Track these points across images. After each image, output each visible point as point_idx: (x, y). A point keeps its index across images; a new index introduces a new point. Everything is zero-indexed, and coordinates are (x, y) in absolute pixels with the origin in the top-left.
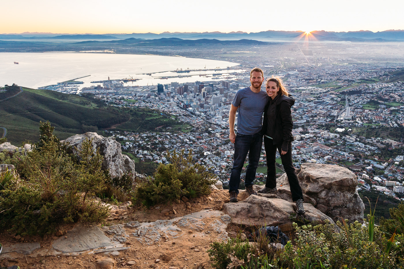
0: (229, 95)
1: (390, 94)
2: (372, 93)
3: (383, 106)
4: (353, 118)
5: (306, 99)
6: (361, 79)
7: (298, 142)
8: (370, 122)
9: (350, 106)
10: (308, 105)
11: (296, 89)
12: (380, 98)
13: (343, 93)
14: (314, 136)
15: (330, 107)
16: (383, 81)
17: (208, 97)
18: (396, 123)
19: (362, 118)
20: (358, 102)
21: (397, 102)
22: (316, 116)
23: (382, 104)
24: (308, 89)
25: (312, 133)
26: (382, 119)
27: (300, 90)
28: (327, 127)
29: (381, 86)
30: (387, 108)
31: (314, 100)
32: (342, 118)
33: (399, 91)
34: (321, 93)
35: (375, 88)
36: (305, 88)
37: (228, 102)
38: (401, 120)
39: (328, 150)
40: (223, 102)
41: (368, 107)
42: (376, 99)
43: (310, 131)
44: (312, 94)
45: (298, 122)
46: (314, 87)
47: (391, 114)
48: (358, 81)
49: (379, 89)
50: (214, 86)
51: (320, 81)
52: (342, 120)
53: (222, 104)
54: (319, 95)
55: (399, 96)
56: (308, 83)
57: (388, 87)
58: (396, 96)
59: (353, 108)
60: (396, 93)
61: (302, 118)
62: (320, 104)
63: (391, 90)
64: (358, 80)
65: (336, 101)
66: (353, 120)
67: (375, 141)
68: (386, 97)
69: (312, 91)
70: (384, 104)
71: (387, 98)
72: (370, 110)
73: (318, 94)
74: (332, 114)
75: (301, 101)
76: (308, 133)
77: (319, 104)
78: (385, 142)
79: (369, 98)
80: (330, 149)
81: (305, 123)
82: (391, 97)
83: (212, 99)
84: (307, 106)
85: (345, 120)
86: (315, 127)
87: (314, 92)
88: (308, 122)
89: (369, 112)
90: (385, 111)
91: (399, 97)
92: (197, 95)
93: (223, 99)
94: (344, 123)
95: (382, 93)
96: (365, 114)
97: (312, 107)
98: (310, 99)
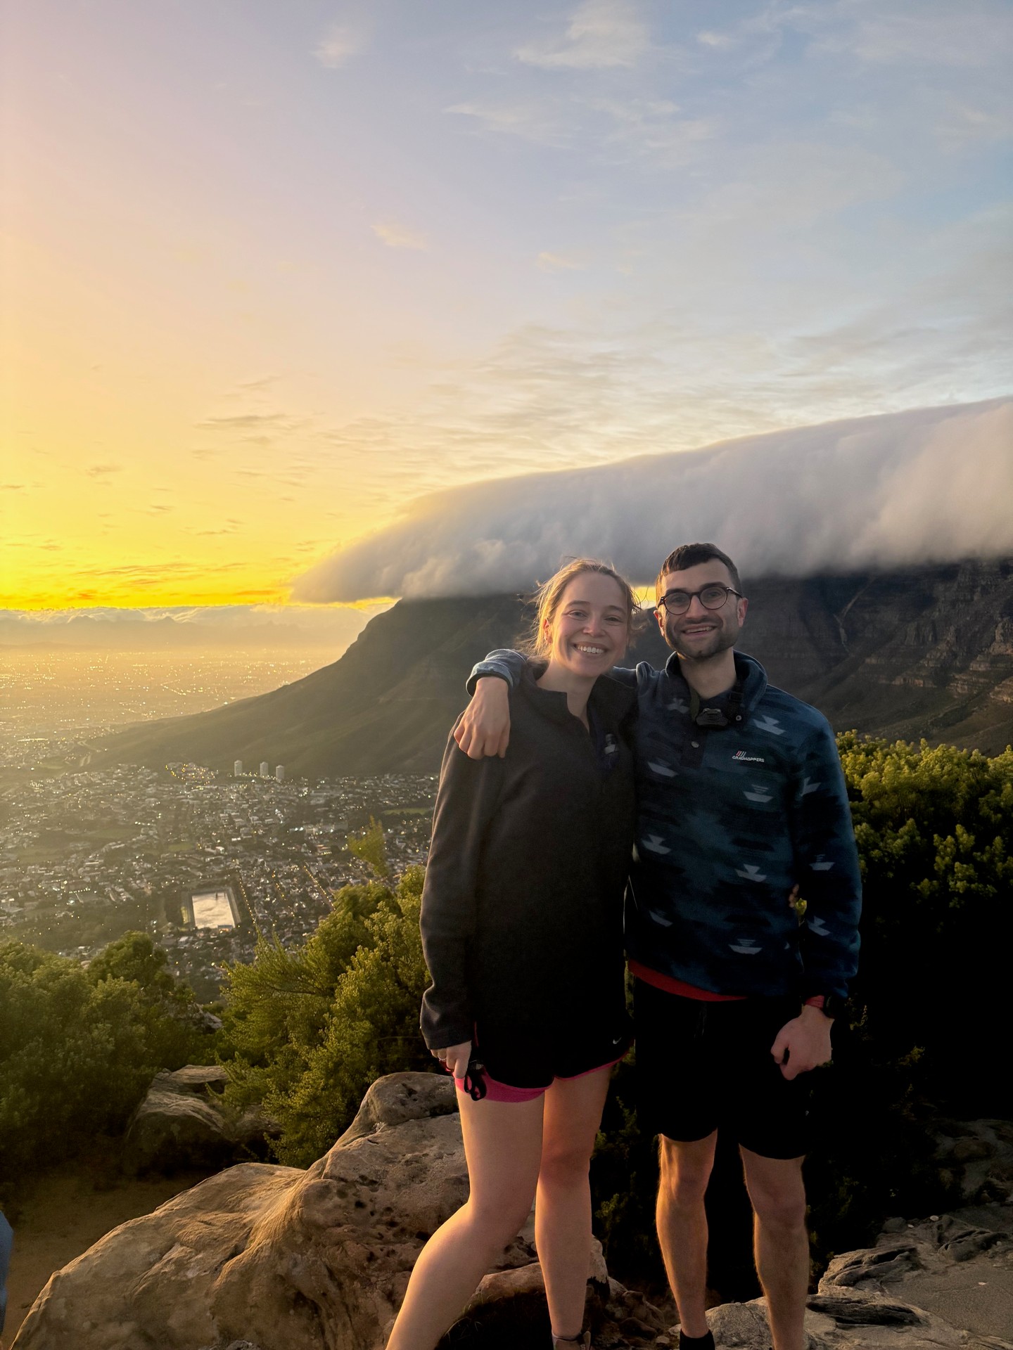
1: (98, 806)
2: (42, 810)
3: (80, 846)
12: (72, 822)
16: (72, 768)
18: (128, 889)
19: (21, 895)
23: (76, 839)
29: (68, 784)
30: (94, 849)
33: (122, 792)
35: (51, 793)
38: (139, 878)
41: (37, 855)
42: (59, 826)
47: (108, 864)
49: (65, 794)
55: (126, 807)
57: (90, 785)
58: (117, 809)
63: (99, 791)
68: (87, 815)
70: (86, 839)
71: (91, 817)
79: (36, 826)
82: (105, 812)
91: (125, 812)
95: (76, 806)
96: (29, 879)
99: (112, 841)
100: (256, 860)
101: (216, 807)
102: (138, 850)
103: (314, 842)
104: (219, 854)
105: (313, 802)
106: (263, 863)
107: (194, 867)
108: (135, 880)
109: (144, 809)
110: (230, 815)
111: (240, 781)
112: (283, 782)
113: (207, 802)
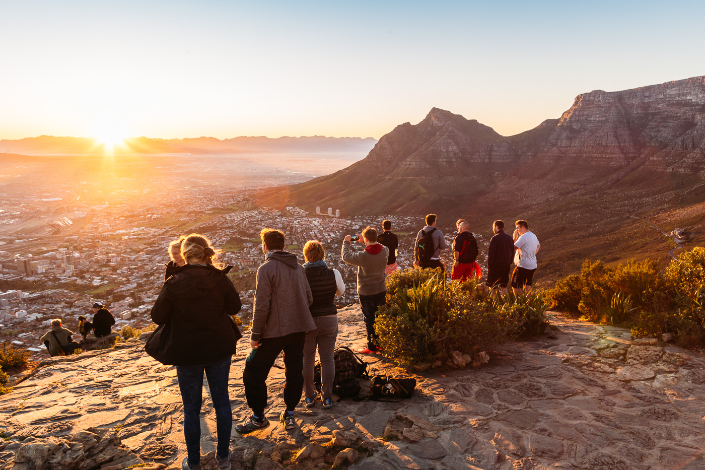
1: (255, 226)
2: (231, 227)
3: (249, 245)
6: (213, 209)
8: (236, 269)
11: (112, 235)
12: (244, 234)
16: (243, 209)
20: (215, 243)
23: (247, 241)
24: (132, 231)
26: (251, 263)
27: (118, 234)
30: (254, 246)
33: (266, 220)
34: (154, 236)
36: (127, 231)
41: (230, 248)
42: (238, 235)
44: (139, 239)
48: (210, 212)
49: (240, 220)
51: (151, 217)
54: (152, 240)
57: (251, 216)
60: (263, 224)
62: (157, 254)
63: (255, 220)
64: (210, 210)
68: (250, 230)
70: (251, 241)
71: (252, 231)
72: (233, 253)
73: (150, 238)
77: (155, 253)
79: (228, 235)
88: (140, 285)
89: (232, 256)
90: (253, 250)
95: (245, 226)
96: (227, 259)
97: (144, 260)
98: (138, 248)
101: (308, 228)
105: (354, 228)
110: (315, 233)
111: (319, 216)
112: (339, 218)
113: (304, 226)
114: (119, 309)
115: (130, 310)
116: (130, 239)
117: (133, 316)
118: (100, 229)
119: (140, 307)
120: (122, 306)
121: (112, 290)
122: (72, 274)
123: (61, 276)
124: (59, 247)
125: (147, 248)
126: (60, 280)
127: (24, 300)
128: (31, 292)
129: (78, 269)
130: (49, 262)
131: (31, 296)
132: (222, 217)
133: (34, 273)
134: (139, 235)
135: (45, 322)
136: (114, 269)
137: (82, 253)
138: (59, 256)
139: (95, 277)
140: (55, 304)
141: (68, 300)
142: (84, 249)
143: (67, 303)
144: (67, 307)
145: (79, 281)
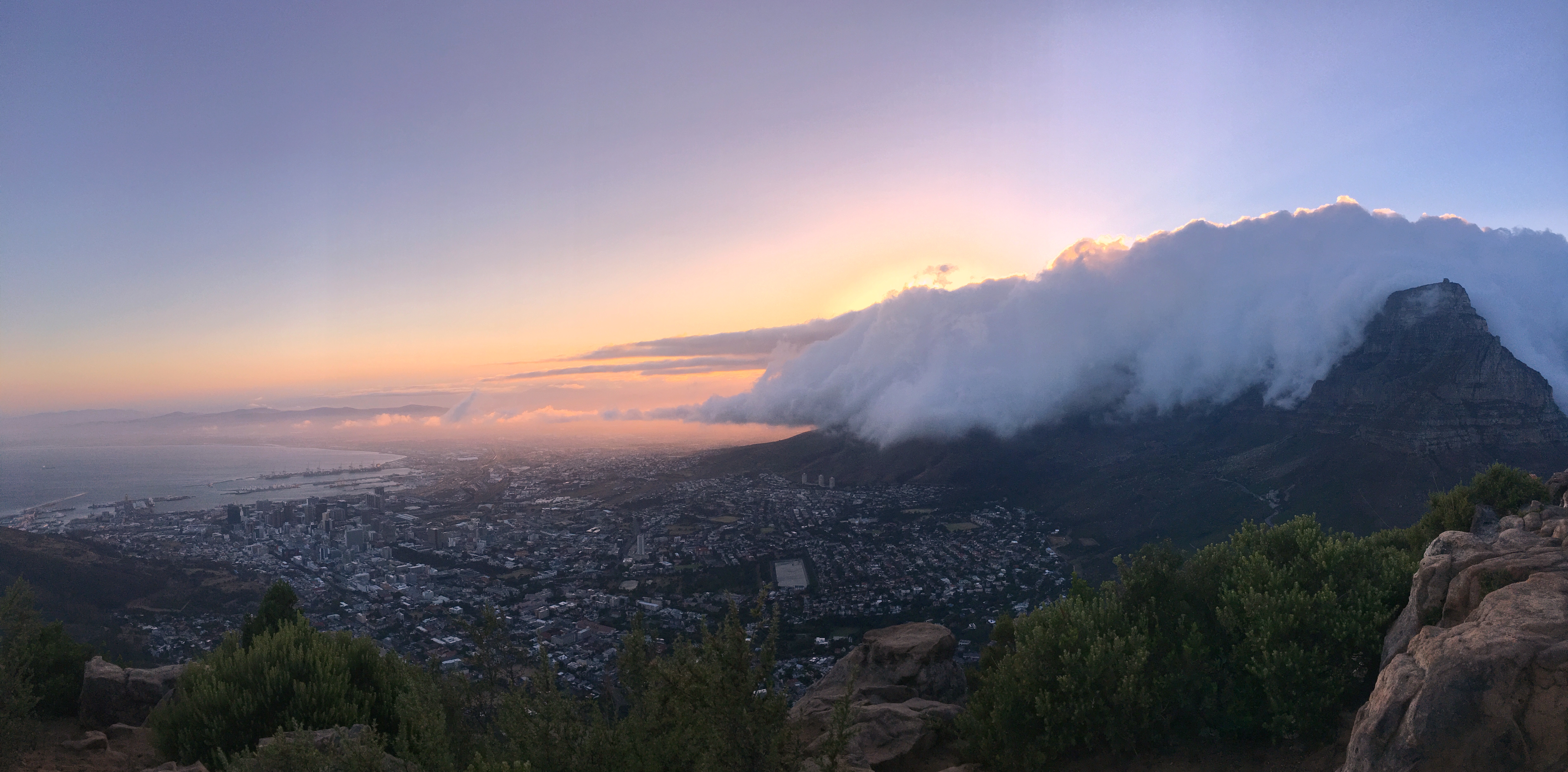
0: (384, 525)
1: (715, 500)
2: (682, 501)
3: (706, 526)
4: (653, 558)
5: (552, 524)
6: (657, 475)
7: (544, 622)
8: (686, 559)
9: (643, 531)
10: (559, 536)
11: (530, 505)
12: (700, 510)
13: (627, 506)
14: (579, 606)
15: (603, 537)
16: (699, 476)
17: (337, 532)
18: (736, 557)
19: (671, 555)
20: (659, 522)
21: (730, 515)
22: (576, 560)
23: (704, 521)
24: (554, 501)
25: (572, 598)
26: (708, 553)
27: (537, 505)
28: (601, 583)
29: (697, 485)
30: (714, 529)
31: (570, 524)
32: (630, 560)
33: (731, 492)
34: (581, 509)
35: (687, 490)
36: (549, 501)
37: (380, 541)
38: (743, 549)
39: (609, 634)
40: (370, 542)
41: (680, 529)
42: (692, 512)
43: (568, 595)
44: (563, 512)
45: (540, 577)
46: (566, 498)
47: (722, 539)
48: (653, 479)
49: (695, 492)
50: (349, 505)
51: (578, 484)
52: (630, 564)
53: (369, 546)
54: (578, 514)
55: (733, 502)
56: (555, 489)
57: (711, 487)
58: (727, 504)
59: (649, 535)
60: (727, 498)
61: (549, 568)
62: (583, 534)
63: (716, 491)
64: (653, 476)
65: (615, 523)
66: (652, 562)
67: (700, 601)
68: (709, 506)
69: (561, 507)
70: (709, 521)
71: (711, 507)
72: (683, 537)
73: (576, 512)
74: (610, 553)
75: (543, 529)
76: (564, 599)
77: (581, 532)
78: (720, 599)
79: (678, 512)
80: (612, 631)
81: (555, 576)
82: (720, 505)
83: (345, 536)
84: (555, 539)
85: (637, 562)
86: (577, 584)
87: (568, 508)
88: (561, 574)
89: (682, 541)
90: (712, 534)
91: (733, 505)
92: (313, 527)
93: (371, 533)
94: (635, 571)
95: (702, 500)
96: (675, 546)
97: (568, 540)
98: (561, 524)
99: (725, 524)
100: (818, 542)
101: (791, 504)
102: (742, 531)
103: (856, 530)
104: (793, 536)
105: (854, 503)
106: (823, 544)
107: (777, 544)
108: (740, 550)
109: (745, 504)
110: (800, 510)
111: (805, 487)
112: (834, 489)
113: (784, 500)
114: (534, 603)
115: (548, 606)
116: (552, 510)
117: (552, 614)
118: (518, 497)
119: (560, 604)
120: (538, 600)
121: (528, 577)
122: (484, 552)
123: (472, 553)
124: (471, 517)
125: (573, 524)
126: (471, 557)
127: (432, 577)
128: (440, 568)
129: (490, 546)
130: (460, 534)
131: (440, 574)
132: (671, 486)
133: (444, 546)
134: (564, 506)
135: (452, 608)
136: (531, 550)
137: (496, 525)
138: (471, 527)
139: (509, 558)
140: (463, 588)
141: (478, 584)
142: (498, 521)
143: (476, 587)
144: (475, 593)
145: (491, 562)
